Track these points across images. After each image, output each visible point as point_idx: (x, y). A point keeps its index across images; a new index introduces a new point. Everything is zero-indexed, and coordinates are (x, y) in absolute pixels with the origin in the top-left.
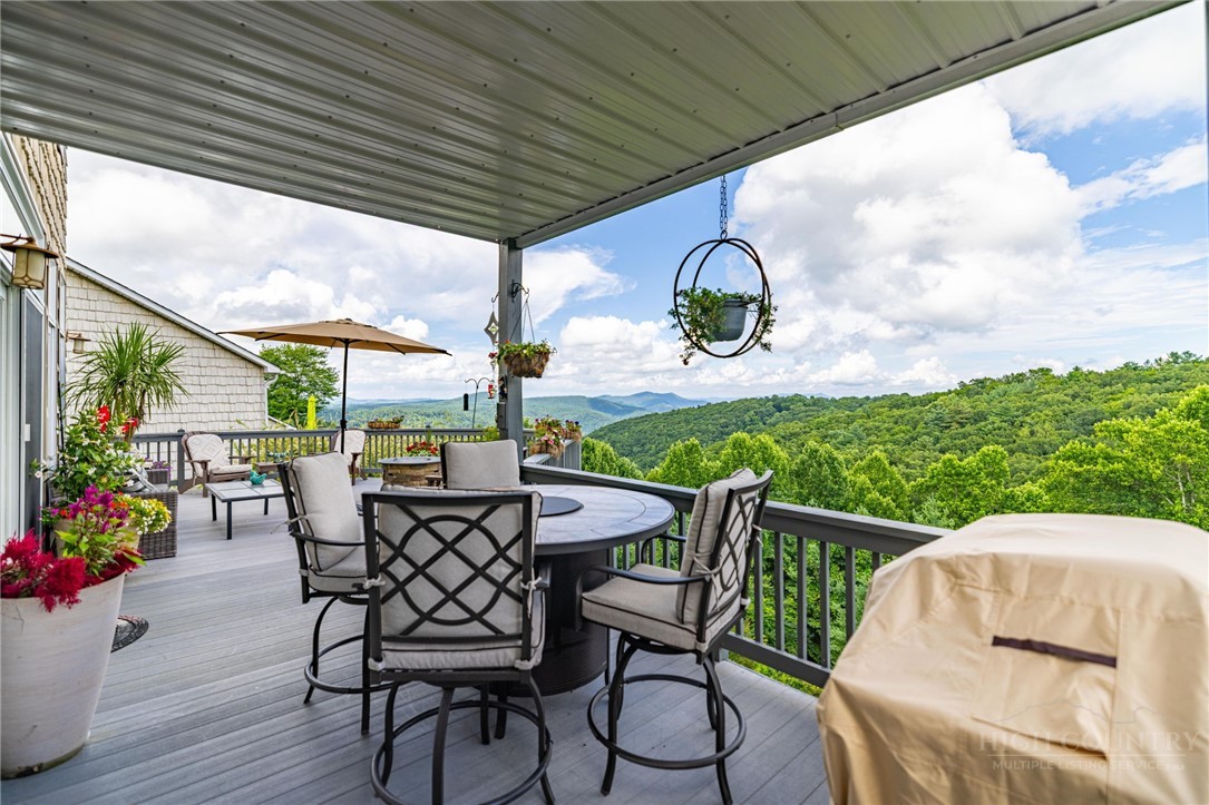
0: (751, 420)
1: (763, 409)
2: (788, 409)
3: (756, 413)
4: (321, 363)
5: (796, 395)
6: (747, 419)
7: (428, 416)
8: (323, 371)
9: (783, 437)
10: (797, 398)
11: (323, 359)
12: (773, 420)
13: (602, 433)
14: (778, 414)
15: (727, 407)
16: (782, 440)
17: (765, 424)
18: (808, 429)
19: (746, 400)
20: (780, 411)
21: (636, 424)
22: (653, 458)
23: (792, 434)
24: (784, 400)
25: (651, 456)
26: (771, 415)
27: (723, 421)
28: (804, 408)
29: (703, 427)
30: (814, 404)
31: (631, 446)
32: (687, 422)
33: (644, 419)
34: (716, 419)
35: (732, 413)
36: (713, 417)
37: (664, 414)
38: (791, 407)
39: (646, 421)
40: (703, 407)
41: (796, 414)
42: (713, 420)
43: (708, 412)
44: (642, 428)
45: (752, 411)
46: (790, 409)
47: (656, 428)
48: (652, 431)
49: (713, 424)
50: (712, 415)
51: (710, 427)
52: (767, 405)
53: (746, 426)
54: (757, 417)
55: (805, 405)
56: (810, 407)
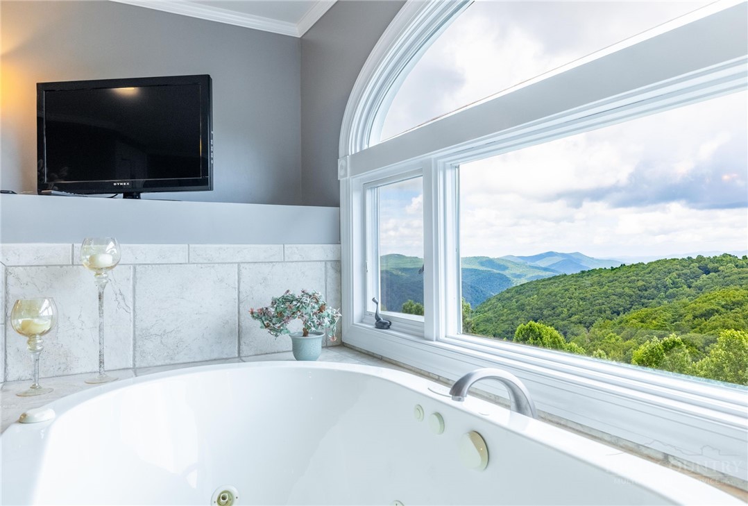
0: (673, 283)
1: (685, 271)
2: (716, 271)
3: (679, 275)
5: (725, 255)
6: (668, 281)
9: (723, 307)
10: (726, 258)
12: (699, 282)
13: (508, 295)
14: (704, 276)
15: (644, 269)
16: (723, 310)
17: (690, 287)
19: (666, 261)
20: (707, 272)
21: (545, 286)
22: (565, 322)
23: (734, 303)
24: (715, 260)
25: (563, 320)
26: (697, 277)
27: (640, 283)
28: (736, 270)
29: (619, 290)
31: (541, 309)
32: (601, 284)
33: (552, 281)
34: (633, 281)
35: (650, 275)
36: (629, 279)
37: (573, 276)
38: (720, 268)
39: (555, 283)
40: (617, 268)
41: (729, 276)
42: (629, 283)
43: (624, 274)
44: (551, 290)
45: (674, 273)
46: (719, 271)
47: (566, 290)
48: (562, 294)
49: (630, 287)
50: (628, 277)
51: (627, 290)
52: (691, 267)
53: (667, 289)
54: (680, 279)
55: (737, 266)
56: (744, 269)
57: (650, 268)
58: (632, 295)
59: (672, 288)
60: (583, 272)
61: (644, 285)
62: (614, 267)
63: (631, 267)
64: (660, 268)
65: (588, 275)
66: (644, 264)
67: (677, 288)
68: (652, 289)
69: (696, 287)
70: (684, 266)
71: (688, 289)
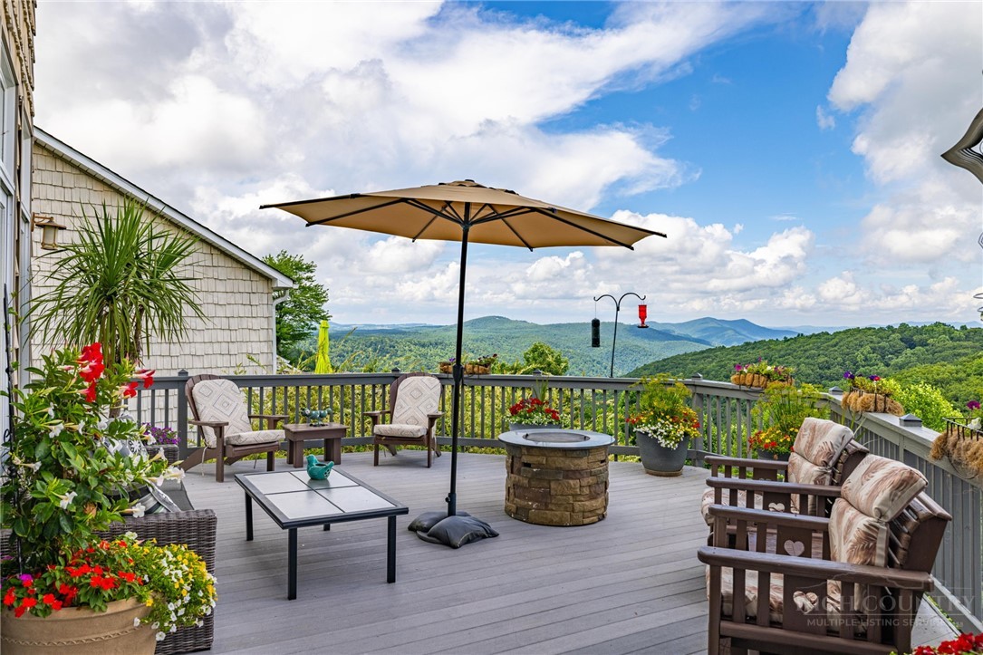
0: (866, 360)
1: (883, 344)
2: (924, 344)
3: (874, 350)
4: (308, 278)
5: (937, 324)
6: (859, 357)
7: (423, 346)
8: (310, 289)
10: (939, 328)
11: (309, 274)
12: (900, 360)
14: (909, 351)
15: (828, 340)
17: (887, 365)
18: (962, 375)
19: (858, 330)
20: (912, 346)
24: (917, 330)
26: (897, 353)
27: (822, 359)
28: (950, 343)
30: (967, 338)
33: (705, 355)
34: (812, 357)
35: (836, 348)
36: (808, 354)
37: (733, 349)
38: (930, 341)
39: (708, 357)
40: (792, 339)
41: (940, 352)
42: (807, 358)
43: (800, 347)
44: (702, 366)
45: (868, 347)
46: (928, 345)
47: (722, 367)
48: (717, 371)
49: (807, 364)
50: (805, 351)
51: (803, 367)
52: (890, 338)
53: (858, 367)
54: (875, 355)
55: (952, 339)
56: (962, 343)
57: (836, 340)
58: (809, 375)
59: (863, 366)
60: (747, 344)
61: (827, 362)
62: (789, 338)
63: (810, 337)
64: (849, 339)
65: (753, 348)
66: (828, 334)
67: (871, 366)
68: (838, 367)
69: (896, 365)
70: (882, 338)
71: (886, 368)
